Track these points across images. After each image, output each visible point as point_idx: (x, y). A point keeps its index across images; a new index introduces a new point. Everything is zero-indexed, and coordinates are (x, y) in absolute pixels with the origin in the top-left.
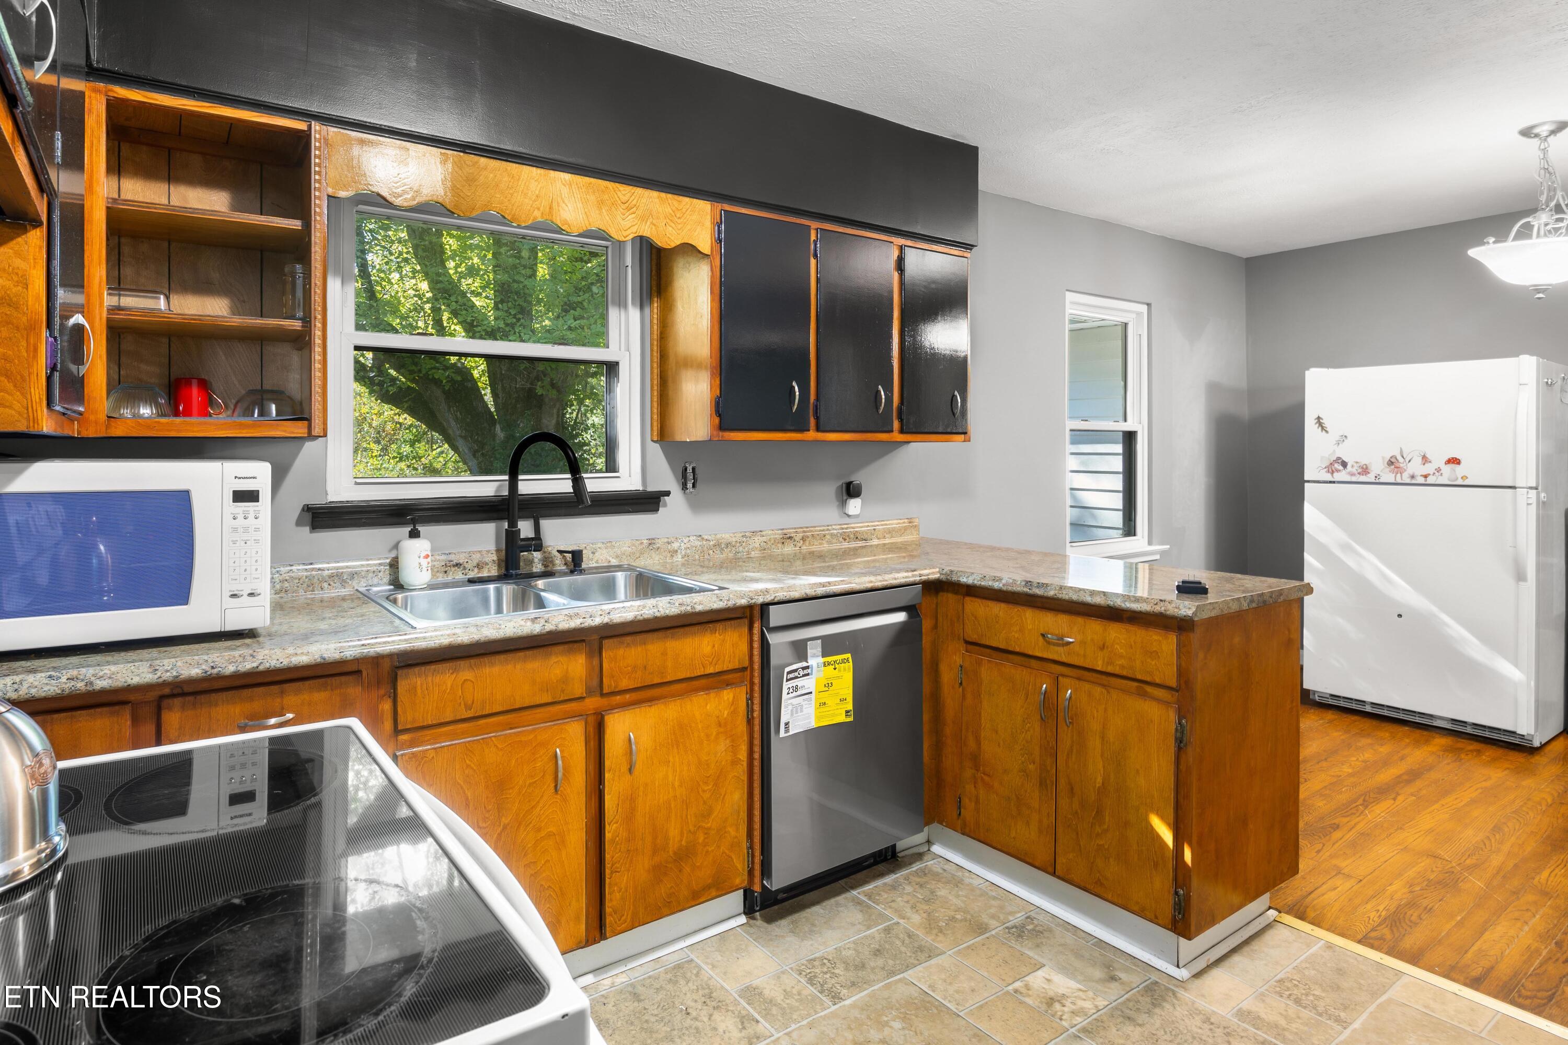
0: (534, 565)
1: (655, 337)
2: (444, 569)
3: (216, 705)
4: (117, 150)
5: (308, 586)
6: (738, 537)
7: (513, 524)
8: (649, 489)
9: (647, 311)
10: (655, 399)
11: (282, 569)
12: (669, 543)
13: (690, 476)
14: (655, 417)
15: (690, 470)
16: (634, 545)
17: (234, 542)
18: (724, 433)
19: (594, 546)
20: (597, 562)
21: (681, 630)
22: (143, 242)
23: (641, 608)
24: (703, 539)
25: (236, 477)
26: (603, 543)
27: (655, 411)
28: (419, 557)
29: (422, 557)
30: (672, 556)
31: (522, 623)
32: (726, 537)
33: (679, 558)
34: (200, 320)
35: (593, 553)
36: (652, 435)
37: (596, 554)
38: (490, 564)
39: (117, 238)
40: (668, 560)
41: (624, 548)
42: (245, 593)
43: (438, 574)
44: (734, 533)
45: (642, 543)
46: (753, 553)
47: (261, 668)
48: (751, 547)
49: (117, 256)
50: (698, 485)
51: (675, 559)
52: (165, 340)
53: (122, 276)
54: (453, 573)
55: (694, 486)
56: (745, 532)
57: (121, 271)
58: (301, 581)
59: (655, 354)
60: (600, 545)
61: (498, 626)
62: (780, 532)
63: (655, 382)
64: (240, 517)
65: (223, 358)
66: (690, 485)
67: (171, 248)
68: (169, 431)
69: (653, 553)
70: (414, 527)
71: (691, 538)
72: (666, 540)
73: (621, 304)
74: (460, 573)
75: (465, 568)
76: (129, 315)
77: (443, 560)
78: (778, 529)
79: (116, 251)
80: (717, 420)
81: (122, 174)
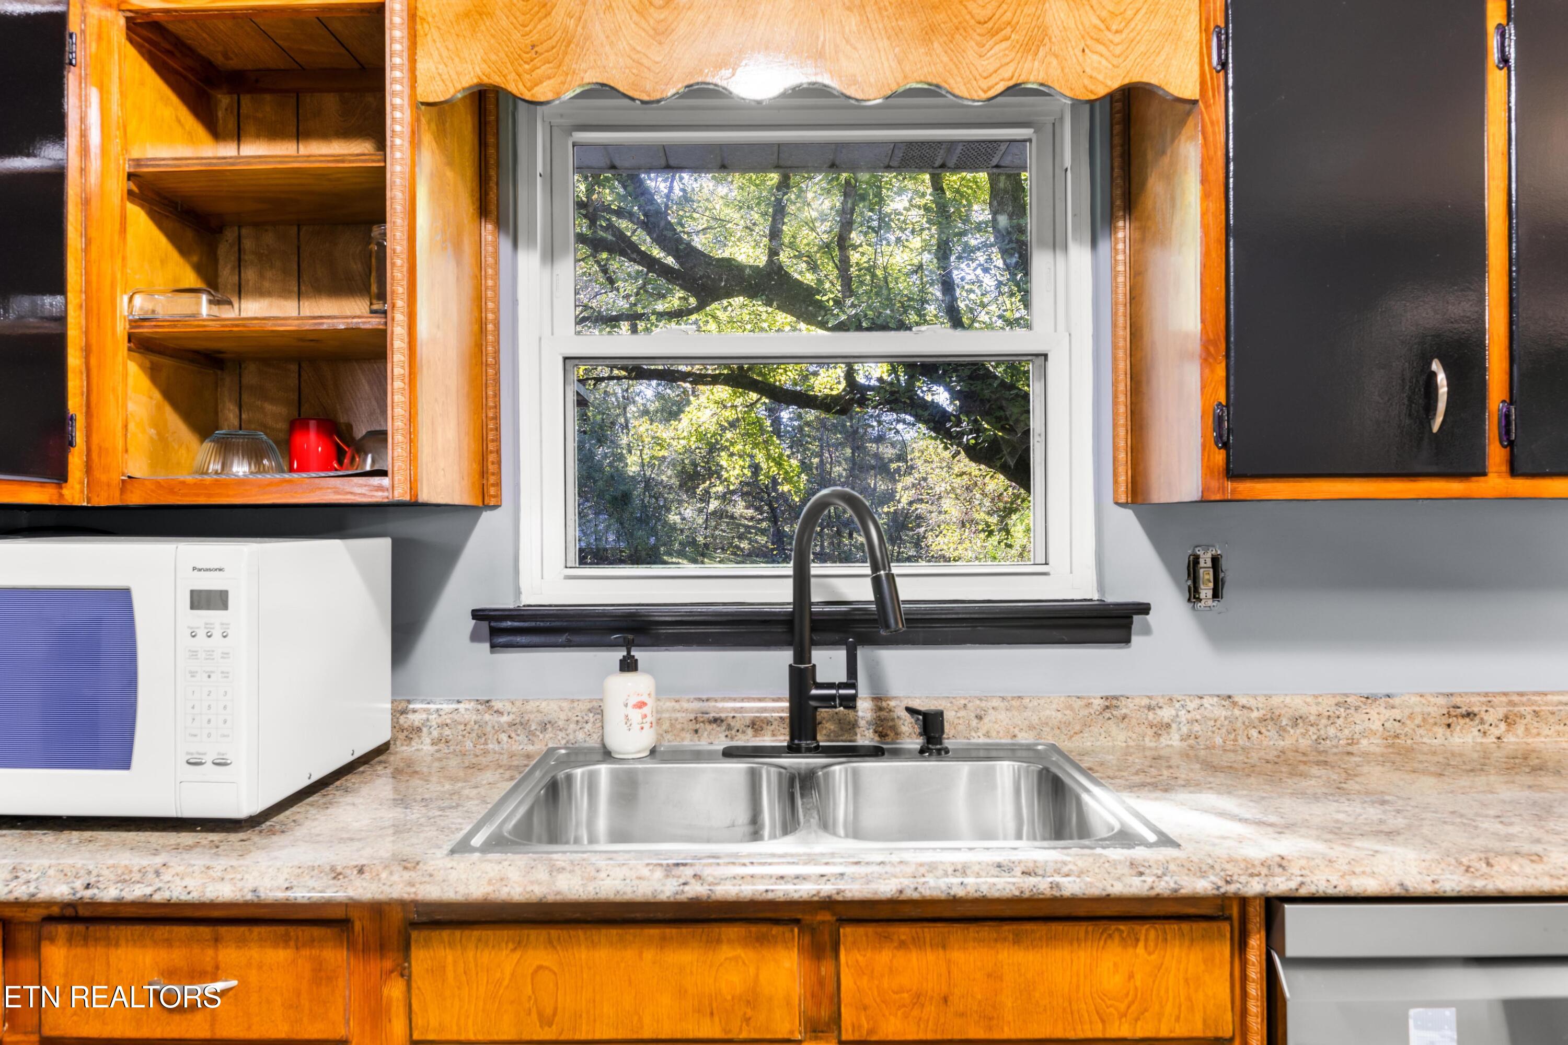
0: (858, 731)
1: (1121, 298)
2: (693, 726)
3: (117, 945)
4: (236, 105)
5: (479, 737)
6: (1327, 705)
7: (802, 656)
8: (1111, 599)
9: (1104, 247)
10: (1122, 421)
11: (444, 706)
12: (1149, 708)
13: (1206, 575)
14: (1122, 456)
15: (1205, 561)
16: (1070, 707)
17: (193, 674)
18: (1236, 485)
19: (983, 704)
20: (987, 735)
21: (1040, 929)
22: (266, 230)
23: (922, 870)
24: (1235, 704)
25: (194, 569)
26: (1003, 698)
27: (1122, 444)
28: (626, 705)
29: (630, 705)
30: (1157, 735)
31: (645, 872)
32: (1298, 704)
33: (1173, 740)
34: (244, 326)
35: (979, 718)
36: (1115, 491)
37: (986, 720)
38: (775, 723)
39: (236, 228)
40: (1149, 742)
41: (1048, 712)
42: (208, 759)
43: (683, 734)
44: (1316, 697)
45: (1089, 705)
46: (1364, 742)
47: (157, 898)
48: (1358, 728)
49: (237, 255)
50: (1227, 592)
51: (1164, 741)
52: (294, 367)
53: (243, 283)
54: (710, 734)
55: (1216, 595)
56: (1346, 695)
57: (242, 275)
58: (468, 727)
59: (1121, 332)
60: (995, 703)
61: (593, 873)
62: (1442, 701)
63: (1121, 387)
64: (201, 633)
65: (367, 387)
66: (1206, 591)
67: (301, 234)
68: (198, 495)
69: (1112, 726)
70: (629, 652)
71: (1206, 702)
72: (1145, 702)
73: (1058, 244)
74: (722, 736)
75: (729, 728)
76: (156, 326)
77: (692, 711)
78: (1438, 695)
79: (236, 248)
80: (1219, 457)
81: (243, 139)
